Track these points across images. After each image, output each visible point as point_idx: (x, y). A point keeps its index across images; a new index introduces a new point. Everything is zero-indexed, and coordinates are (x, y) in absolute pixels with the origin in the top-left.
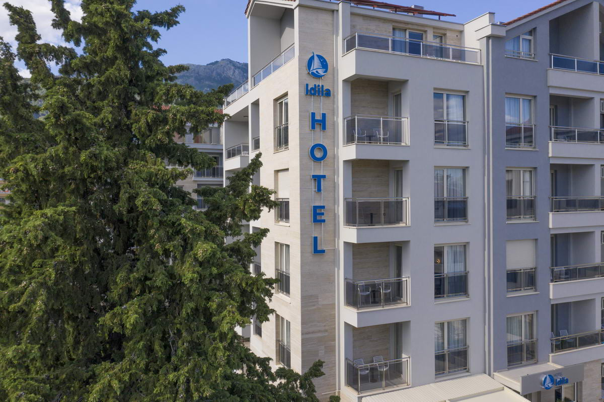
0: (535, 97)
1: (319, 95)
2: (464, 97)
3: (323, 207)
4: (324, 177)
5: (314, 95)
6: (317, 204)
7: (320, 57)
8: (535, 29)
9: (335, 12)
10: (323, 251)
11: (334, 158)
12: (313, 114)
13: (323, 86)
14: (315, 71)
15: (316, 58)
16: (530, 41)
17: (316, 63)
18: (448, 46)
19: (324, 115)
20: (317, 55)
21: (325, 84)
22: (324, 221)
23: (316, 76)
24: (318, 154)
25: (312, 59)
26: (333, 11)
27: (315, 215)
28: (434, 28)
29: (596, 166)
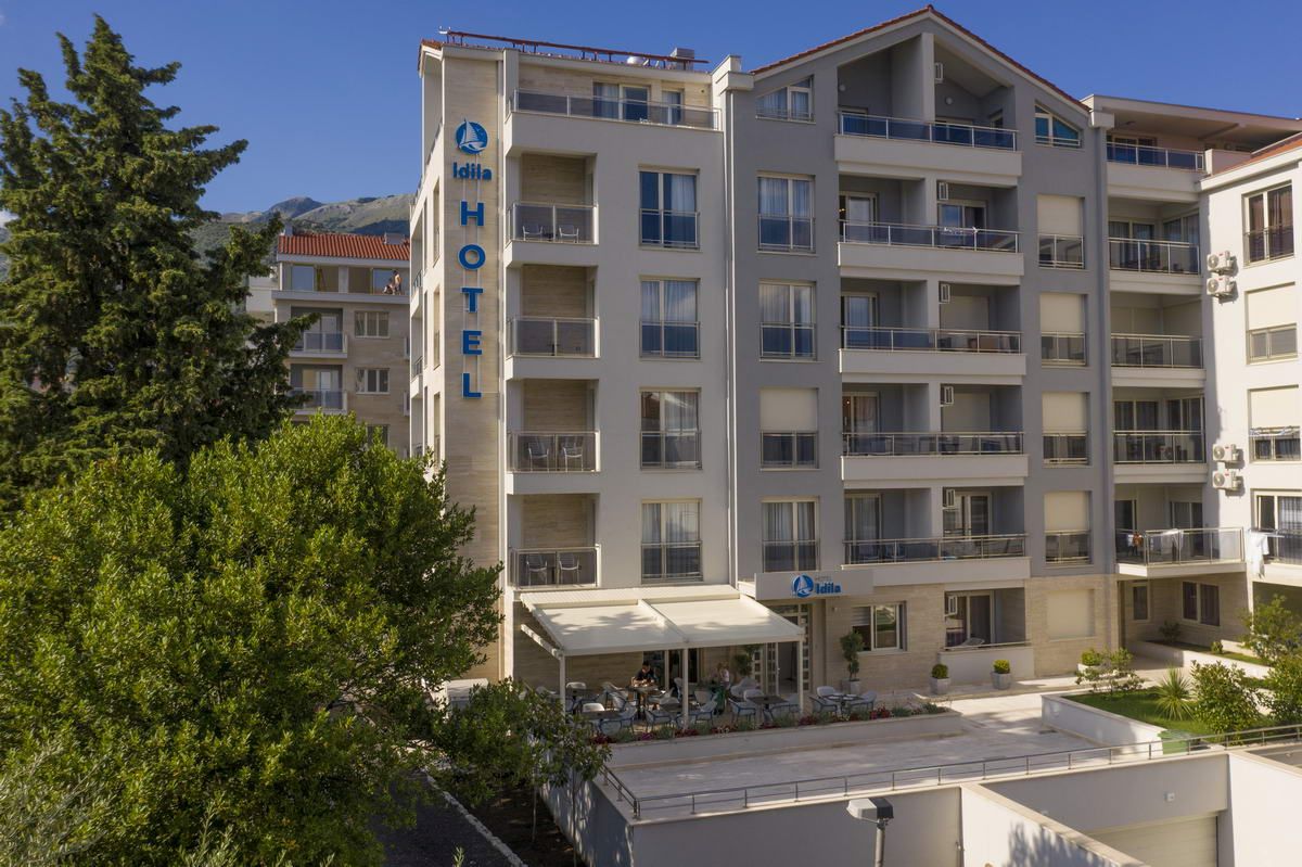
0: (814, 177)
1: (473, 176)
2: (694, 178)
3: (479, 333)
4: (481, 291)
5: (467, 176)
6: (471, 328)
7: (474, 125)
8: (812, 76)
9: (500, 64)
10: (479, 395)
11: (498, 266)
12: (464, 205)
13: (479, 165)
14: (467, 145)
15: (469, 127)
16: (807, 94)
17: (470, 134)
19: (481, 206)
20: (471, 124)
21: (485, 160)
22: (480, 352)
23: (470, 151)
24: (471, 258)
25: (464, 127)
26: (497, 62)
27: (466, 342)
28: (663, 81)
29: (929, 284)
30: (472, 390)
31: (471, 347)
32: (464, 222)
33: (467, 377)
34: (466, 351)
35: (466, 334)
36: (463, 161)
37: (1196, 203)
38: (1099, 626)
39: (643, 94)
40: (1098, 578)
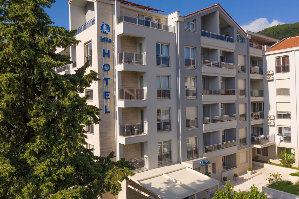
0: (196, 47)
2: (168, 46)
3: (109, 92)
4: (109, 78)
5: (104, 41)
6: (106, 91)
7: (106, 25)
8: (195, 20)
9: (113, 5)
10: (109, 112)
11: (114, 70)
12: (104, 50)
14: (104, 31)
15: (105, 25)
16: (193, 24)
17: (105, 27)
18: (161, 24)
19: (109, 51)
20: (105, 24)
21: (109, 36)
22: (109, 98)
23: (105, 33)
25: (103, 25)
26: (112, 5)
28: (155, 16)
29: (219, 77)
30: (107, 111)
31: (107, 97)
32: (104, 56)
33: (106, 106)
36: (104, 36)
38: (248, 160)
39: (150, 19)
40: (248, 148)
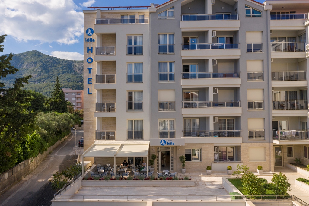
0: (174, 33)
1: (90, 41)
2: (142, 36)
4: (92, 68)
6: (89, 77)
7: (90, 29)
8: (174, 6)
13: (92, 38)
14: (89, 34)
16: (173, 11)
17: (89, 31)
19: (92, 48)
23: (89, 35)
24: (90, 61)
25: (88, 29)
26: (96, 13)
27: (88, 81)
28: (138, 13)
29: (209, 60)
30: (90, 92)
31: (90, 82)
32: (88, 52)
33: (88, 89)
34: (88, 83)
35: (88, 79)
36: (88, 37)
37: (305, 29)
38: (267, 158)
39: (134, 16)
40: (267, 144)
